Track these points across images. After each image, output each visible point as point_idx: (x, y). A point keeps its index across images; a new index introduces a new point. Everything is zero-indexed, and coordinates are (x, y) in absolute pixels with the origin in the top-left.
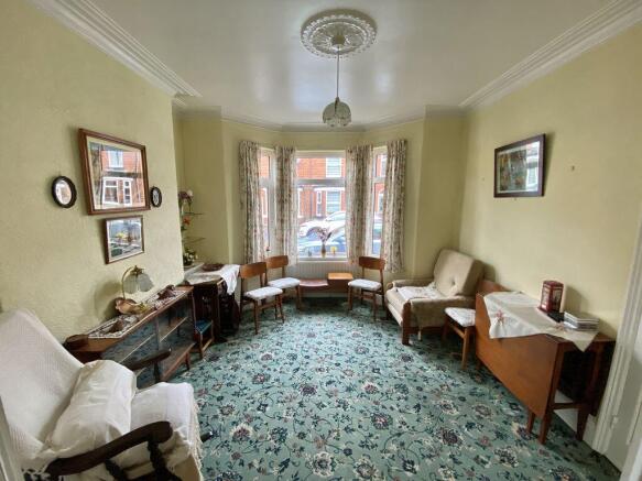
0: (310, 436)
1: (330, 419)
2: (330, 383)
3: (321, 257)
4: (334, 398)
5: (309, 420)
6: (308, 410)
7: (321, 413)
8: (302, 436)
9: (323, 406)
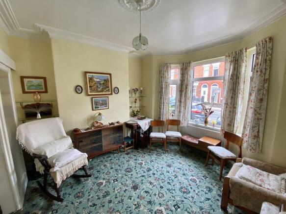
0: (111, 205)
1: (125, 207)
2: (146, 192)
3: (204, 125)
4: (138, 200)
5: (119, 199)
6: (125, 194)
7: (126, 200)
8: (110, 202)
9: (131, 199)
